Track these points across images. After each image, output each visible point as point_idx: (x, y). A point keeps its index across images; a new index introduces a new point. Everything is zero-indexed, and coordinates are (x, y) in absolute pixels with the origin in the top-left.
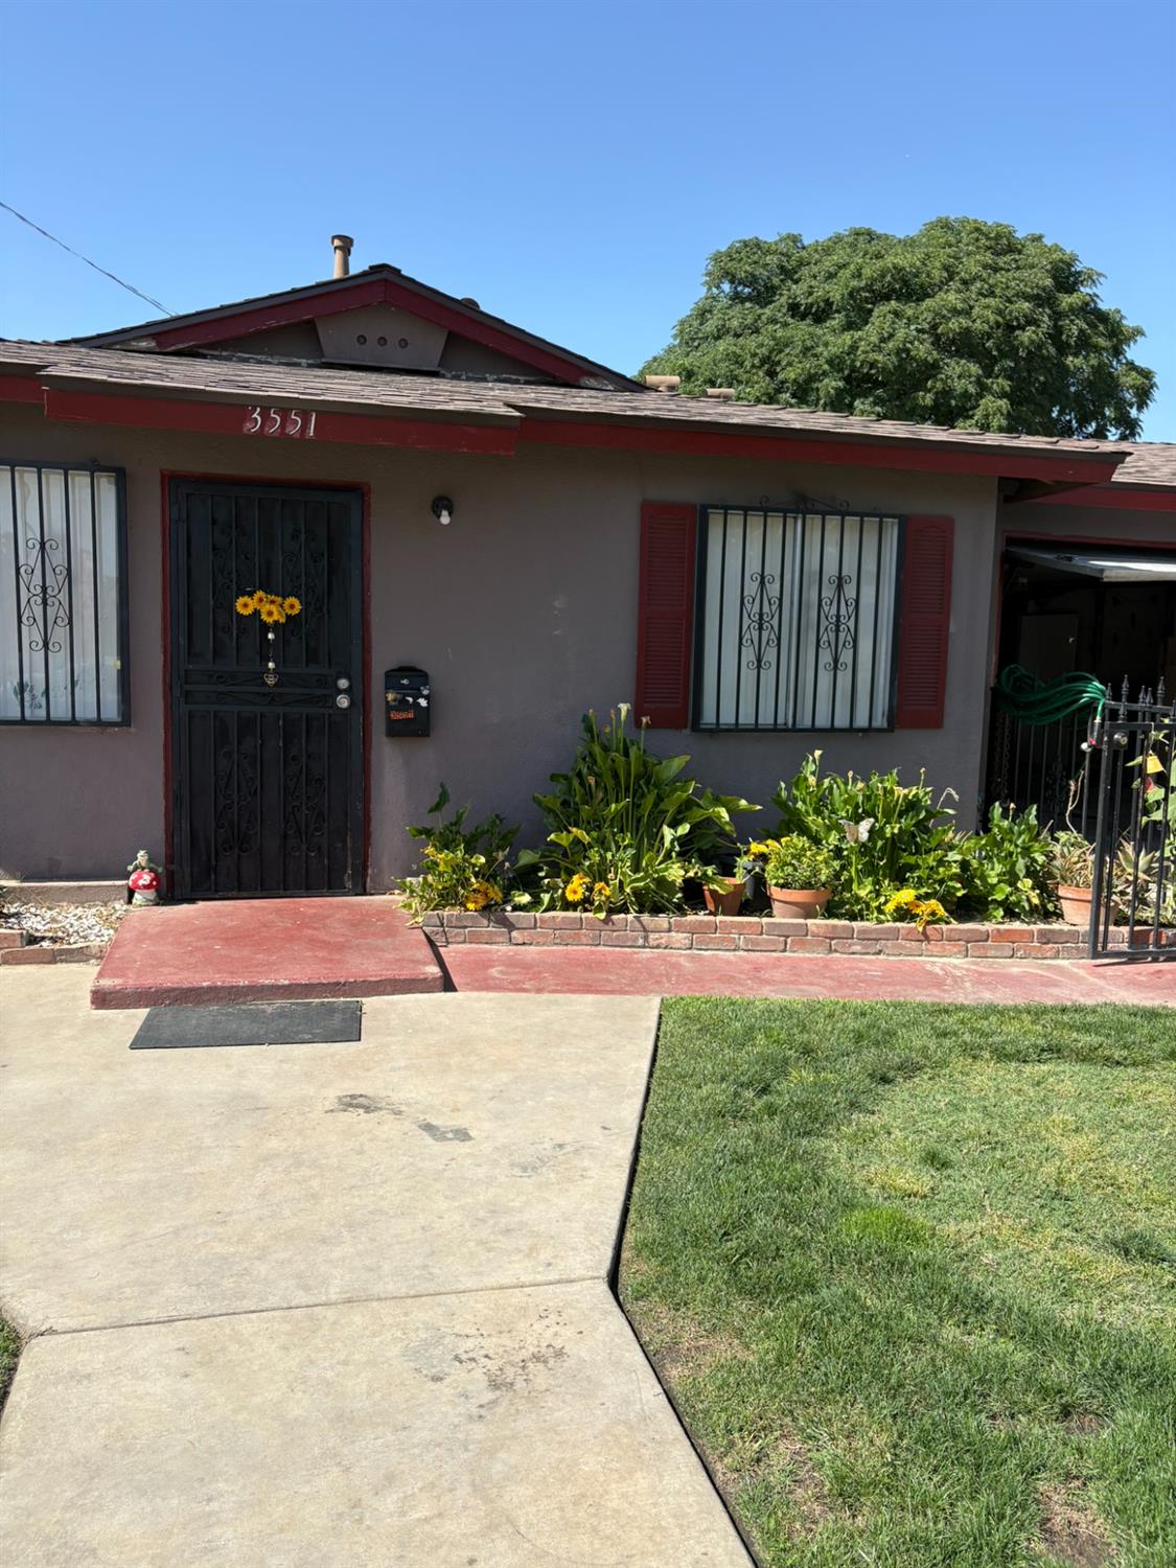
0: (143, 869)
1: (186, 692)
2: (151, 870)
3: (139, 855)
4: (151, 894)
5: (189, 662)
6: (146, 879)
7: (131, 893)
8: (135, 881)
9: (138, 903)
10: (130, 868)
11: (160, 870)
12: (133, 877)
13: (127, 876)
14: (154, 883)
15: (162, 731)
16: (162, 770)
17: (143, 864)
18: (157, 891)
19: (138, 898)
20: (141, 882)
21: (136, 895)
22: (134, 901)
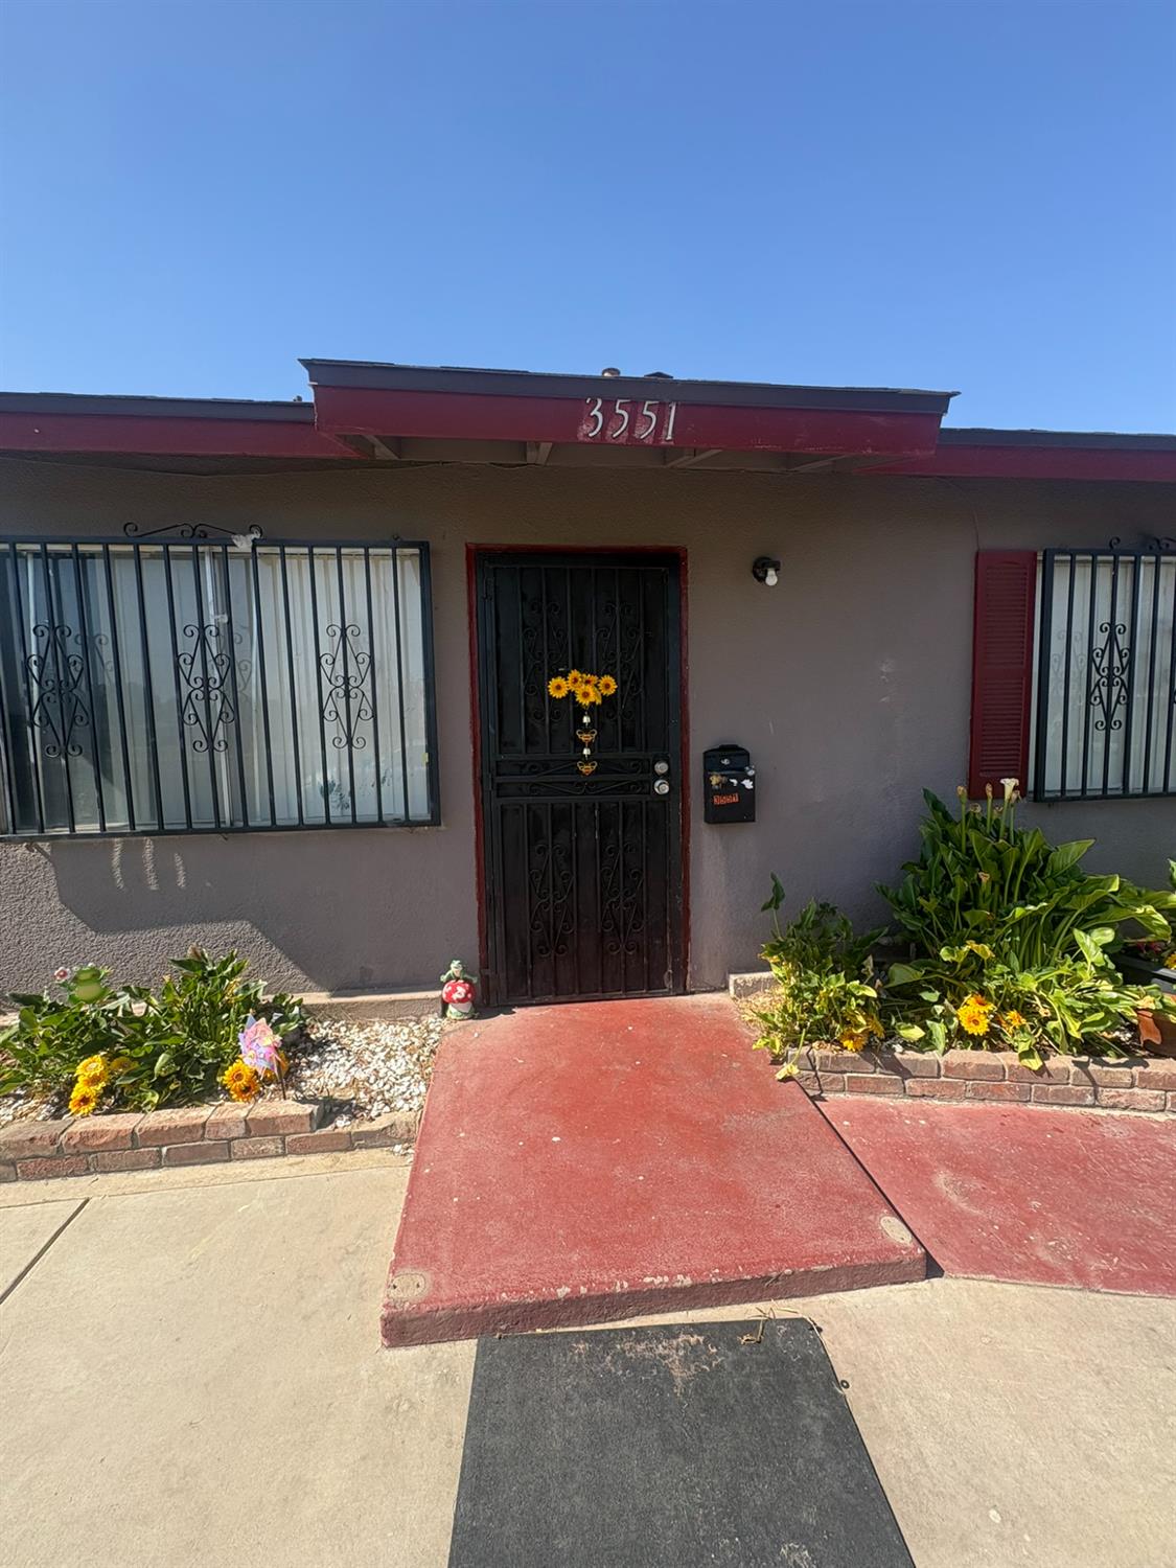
0: (458, 979)
1: (498, 785)
2: (466, 980)
3: (452, 966)
4: (466, 1007)
5: (500, 753)
6: (461, 992)
7: (445, 1006)
8: (449, 994)
9: (453, 1017)
10: (444, 978)
11: (475, 980)
12: (447, 989)
13: (441, 986)
14: (469, 996)
15: (474, 828)
16: (474, 870)
17: (457, 975)
18: (473, 1002)
19: (452, 1010)
20: (455, 996)
21: (451, 1008)
22: (448, 1014)
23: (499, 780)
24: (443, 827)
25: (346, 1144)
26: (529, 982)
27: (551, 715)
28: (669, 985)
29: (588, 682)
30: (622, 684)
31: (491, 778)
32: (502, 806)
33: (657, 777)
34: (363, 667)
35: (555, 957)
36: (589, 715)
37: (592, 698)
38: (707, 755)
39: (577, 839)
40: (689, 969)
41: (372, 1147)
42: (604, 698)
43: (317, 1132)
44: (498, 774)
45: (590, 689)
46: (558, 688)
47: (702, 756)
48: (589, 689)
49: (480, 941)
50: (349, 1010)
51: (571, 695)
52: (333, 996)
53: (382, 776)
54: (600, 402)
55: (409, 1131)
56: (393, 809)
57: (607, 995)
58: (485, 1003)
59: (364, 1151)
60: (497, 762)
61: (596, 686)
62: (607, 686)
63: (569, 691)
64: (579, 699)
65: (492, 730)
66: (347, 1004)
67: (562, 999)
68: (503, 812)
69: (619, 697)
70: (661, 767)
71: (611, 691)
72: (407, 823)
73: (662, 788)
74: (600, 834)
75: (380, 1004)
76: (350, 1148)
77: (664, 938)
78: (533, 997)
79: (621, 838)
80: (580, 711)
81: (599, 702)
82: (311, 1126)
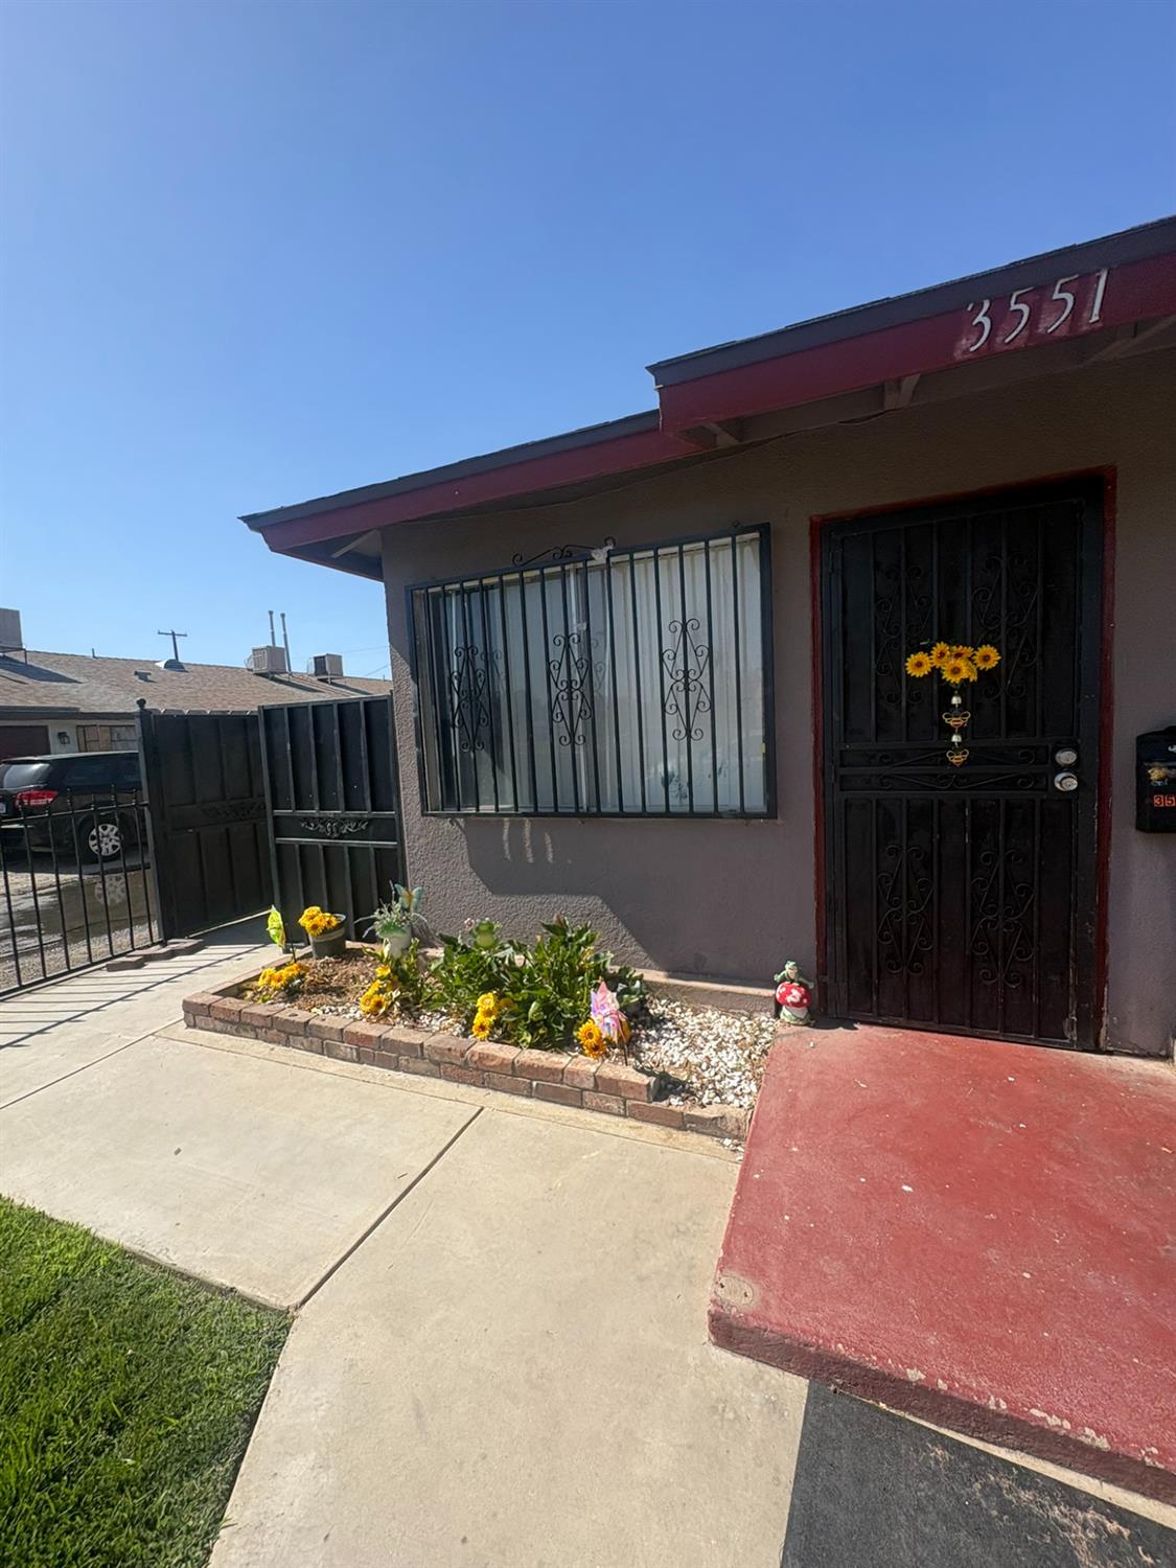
0: (792, 981)
1: (842, 776)
2: (801, 984)
3: (787, 966)
4: (802, 1013)
5: (845, 742)
6: (795, 995)
7: (778, 1007)
8: (783, 996)
9: (787, 1020)
10: (777, 978)
11: (811, 986)
12: (781, 989)
13: (775, 985)
14: (805, 1001)
15: (813, 823)
16: (811, 869)
17: (792, 977)
18: (808, 1008)
19: (785, 1012)
20: (789, 999)
21: (785, 1011)
22: (781, 1015)
23: (843, 771)
24: (779, 821)
25: (678, 1123)
26: (875, 998)
27: (909, 696)
28: (1073, 1035)
29: (958, 655)
30: (1007, 655)
31: (832, 769)
32: (846, 801)
33: (1060, 769)
34: (702, 660)
35: (908, 974)
36: (959, 694)
37: (964, 674)
38: (1142, 741)
39: (940, 841)
40: (1105, 1020)
41: (703, 1133)
42: (981, 673)
43: (653, 1104)
44: (842, 765)
45: (961, 663)
46: (918, 665)
47: (1135, 742)
48: (958, 664)
49: (818, 945)
50: (684, 993)
51: (936, 672)
52: (670, 977)
53: (718, 767)
54: (986, 305)
55: (739, 1128)
56: (729, 800)
57: (978, 1031)
58: (822, 1012)
59: (695, 1135)
60: (841, 752)
61: (970, 659)
62: (986, 658)
63: (933, 668)
64: (947, 676)
65: (836, 717)
66: (683, 986)
67: (916, 1024)
68: (847, 805)
69: (1003, 671)
70: (1066, 757)
71: (992, 664)
72: (743, 815)
73: (1068, 783)
74: (972, 837)
75: (712, 992)
76: (682, 1128)
77: (1064, 974)
78: (880, 1015)
79: (1001, 844)
80: (947, 690)
81: (974, 678)
82: (648, 1096)
